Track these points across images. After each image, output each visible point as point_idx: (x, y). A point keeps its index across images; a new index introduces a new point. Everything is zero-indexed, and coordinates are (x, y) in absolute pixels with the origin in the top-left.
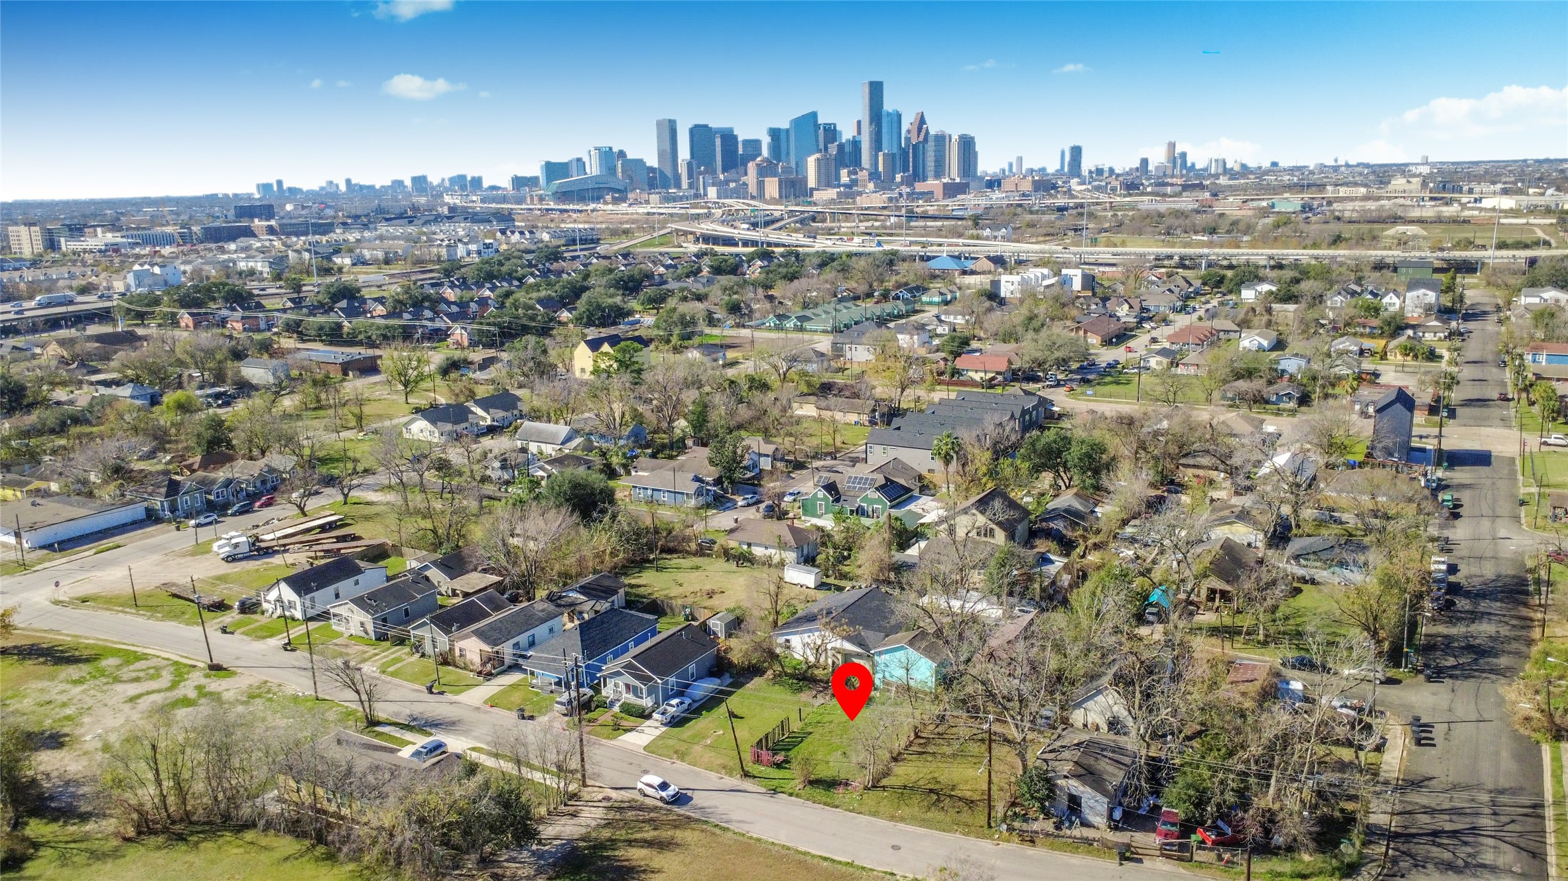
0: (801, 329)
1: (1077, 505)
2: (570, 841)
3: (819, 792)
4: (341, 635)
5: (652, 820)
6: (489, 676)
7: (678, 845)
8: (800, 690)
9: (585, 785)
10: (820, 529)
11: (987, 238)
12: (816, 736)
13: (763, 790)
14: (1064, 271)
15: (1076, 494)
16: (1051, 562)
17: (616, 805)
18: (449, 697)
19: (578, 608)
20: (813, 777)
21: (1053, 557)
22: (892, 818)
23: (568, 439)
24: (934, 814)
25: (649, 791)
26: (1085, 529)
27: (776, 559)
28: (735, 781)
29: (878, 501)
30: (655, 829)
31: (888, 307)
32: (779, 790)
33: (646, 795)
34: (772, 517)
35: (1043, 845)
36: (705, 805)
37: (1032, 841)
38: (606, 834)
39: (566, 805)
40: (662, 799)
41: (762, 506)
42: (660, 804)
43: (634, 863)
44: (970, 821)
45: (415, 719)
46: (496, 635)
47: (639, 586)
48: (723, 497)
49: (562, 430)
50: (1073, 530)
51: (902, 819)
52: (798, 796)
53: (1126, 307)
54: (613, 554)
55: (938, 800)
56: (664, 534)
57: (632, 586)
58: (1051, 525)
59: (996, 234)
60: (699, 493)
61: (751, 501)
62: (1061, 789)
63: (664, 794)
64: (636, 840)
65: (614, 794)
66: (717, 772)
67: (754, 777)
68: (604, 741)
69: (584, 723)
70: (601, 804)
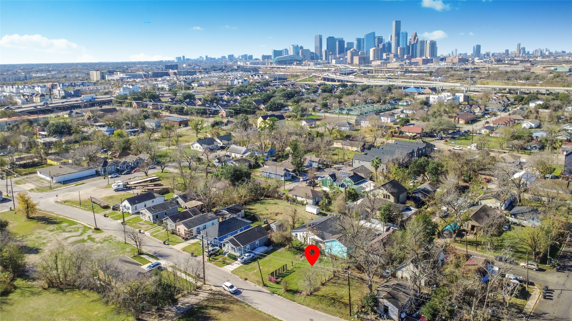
0: (348, 114)
1: (429, 188)
2: (192, 305)
3: (289, 295)
4: (142, 220)
5: (224, 299)
6: (186, 239)
7: (229, 310)
8: (297, 254)
9: (205, 284)
10: (325, 192)
11: (433, 81)
12: (296, 272)
13: (269, 292)
14: (456, 94)
15: (430, 184)
16: (411, 210)
17: (213, 292)
18: (171, 246)
19: (225, 216)
20: (288, 289)
21: (412, 208)
22: (314, 308)
23: (245, 153)
24: (331, 308)
25: (226, 288)
26: (430, 198)
27: (305, 202)
28: (260, 288)
29: (349, 182)
30: (224, 303)
31: (384, 107)
32: (275, 292)
33: (225, 290)
34: (310, 186)
36: (246, 295)
38: (205, 303)
39: (195, 291)
40: (230, 292)
41: (308, 181)
42: (229, 294)
43: (211, 315)
44: (344, 312)
45: (155, 254)
46: (191, 224)
47: (252, 209)
48: (295, 177)
49: (244, 149)
50: (425, 198)
51: (318, 309)
52: (281, 295)
53: (478, 109)
54: (245, 197)
55: (334, 302)
56: (266, 190)
57: (250, 209)
58: (417, 195)
59: (436, 79)
60: (285, 175)
61: (305, 179)
62: (381, 303)
63: (231, 290)
64: (215, 307)
65: (214, 288)
66: (255, 283)
67: (268, 286)
68: (218, 268)
69: (213, 260)
70: (208, 292)
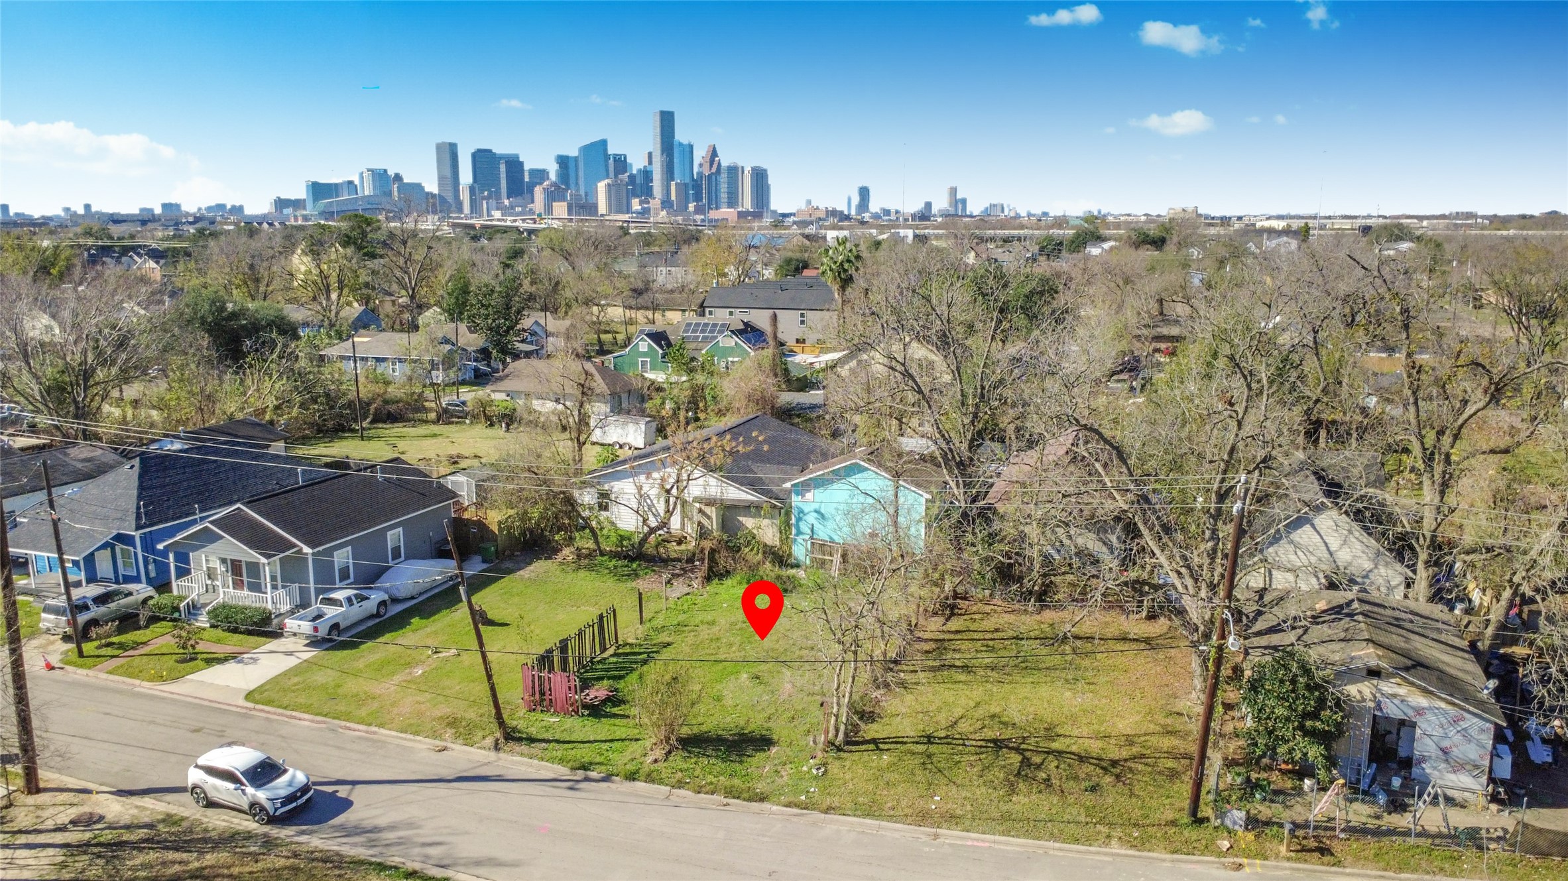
3: (708, 767)
8: (635, 575)
9: (31, 787)
12: (682, 648)
13: (563, 771)
14: (894, 231)
17: (108, 836)
20: (685, 731)
22: (923, 818)
24: (1024, 801)
25: (221, 789)
28: (480, 756)
29: (734, 351)
32: (599, 766)
33: (211, 804)
35: (1358, 859)
37: (1323, 851)
40: (255, 809)
42: (250, 825)
44: (1131, 808)
51: (950, 817)
52: (650, 778)
55: (1026, 762)
62: (1355, 705)
63: (262, 795)
65: (115, 809)
66: (435, 735)
67: (532, 740)
68: (145, 687)
69: (109, 651)
70: (59, 838)
